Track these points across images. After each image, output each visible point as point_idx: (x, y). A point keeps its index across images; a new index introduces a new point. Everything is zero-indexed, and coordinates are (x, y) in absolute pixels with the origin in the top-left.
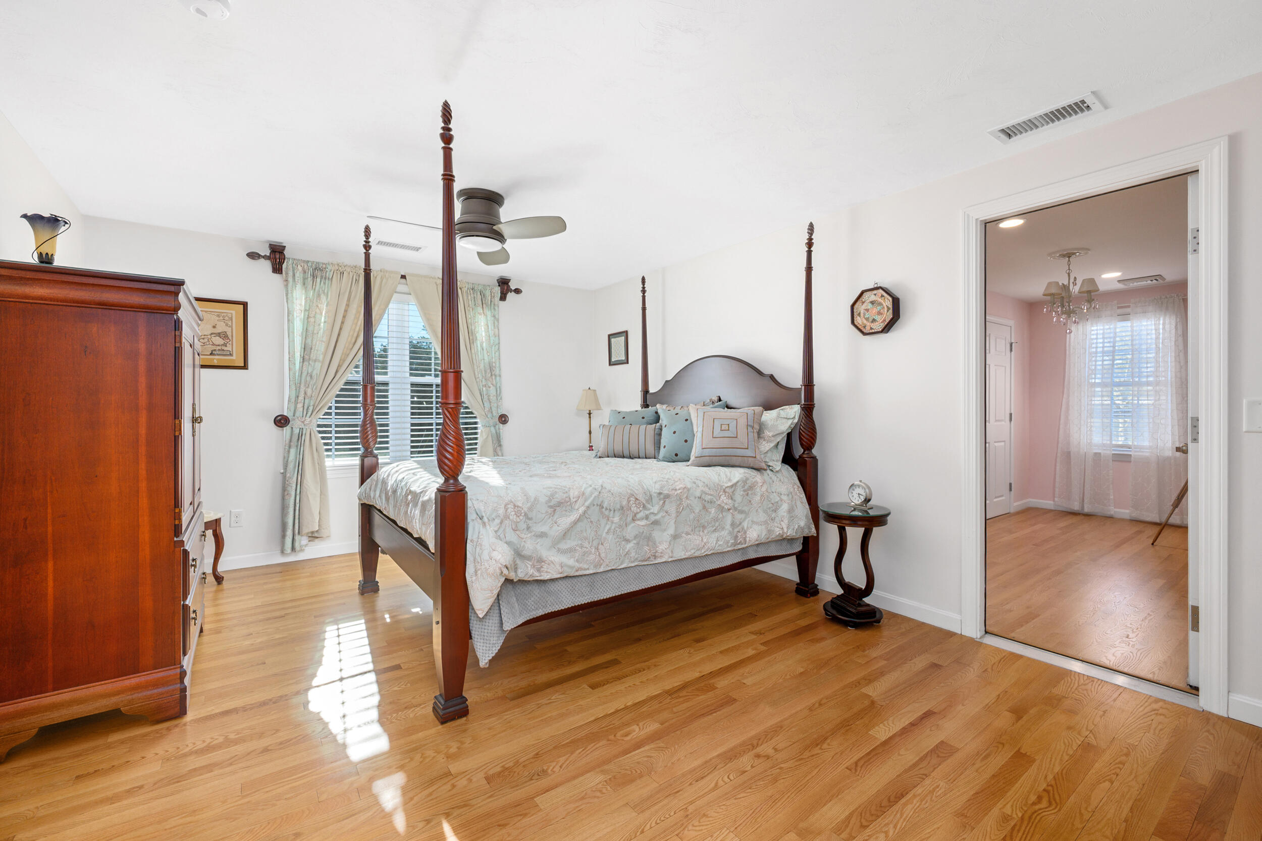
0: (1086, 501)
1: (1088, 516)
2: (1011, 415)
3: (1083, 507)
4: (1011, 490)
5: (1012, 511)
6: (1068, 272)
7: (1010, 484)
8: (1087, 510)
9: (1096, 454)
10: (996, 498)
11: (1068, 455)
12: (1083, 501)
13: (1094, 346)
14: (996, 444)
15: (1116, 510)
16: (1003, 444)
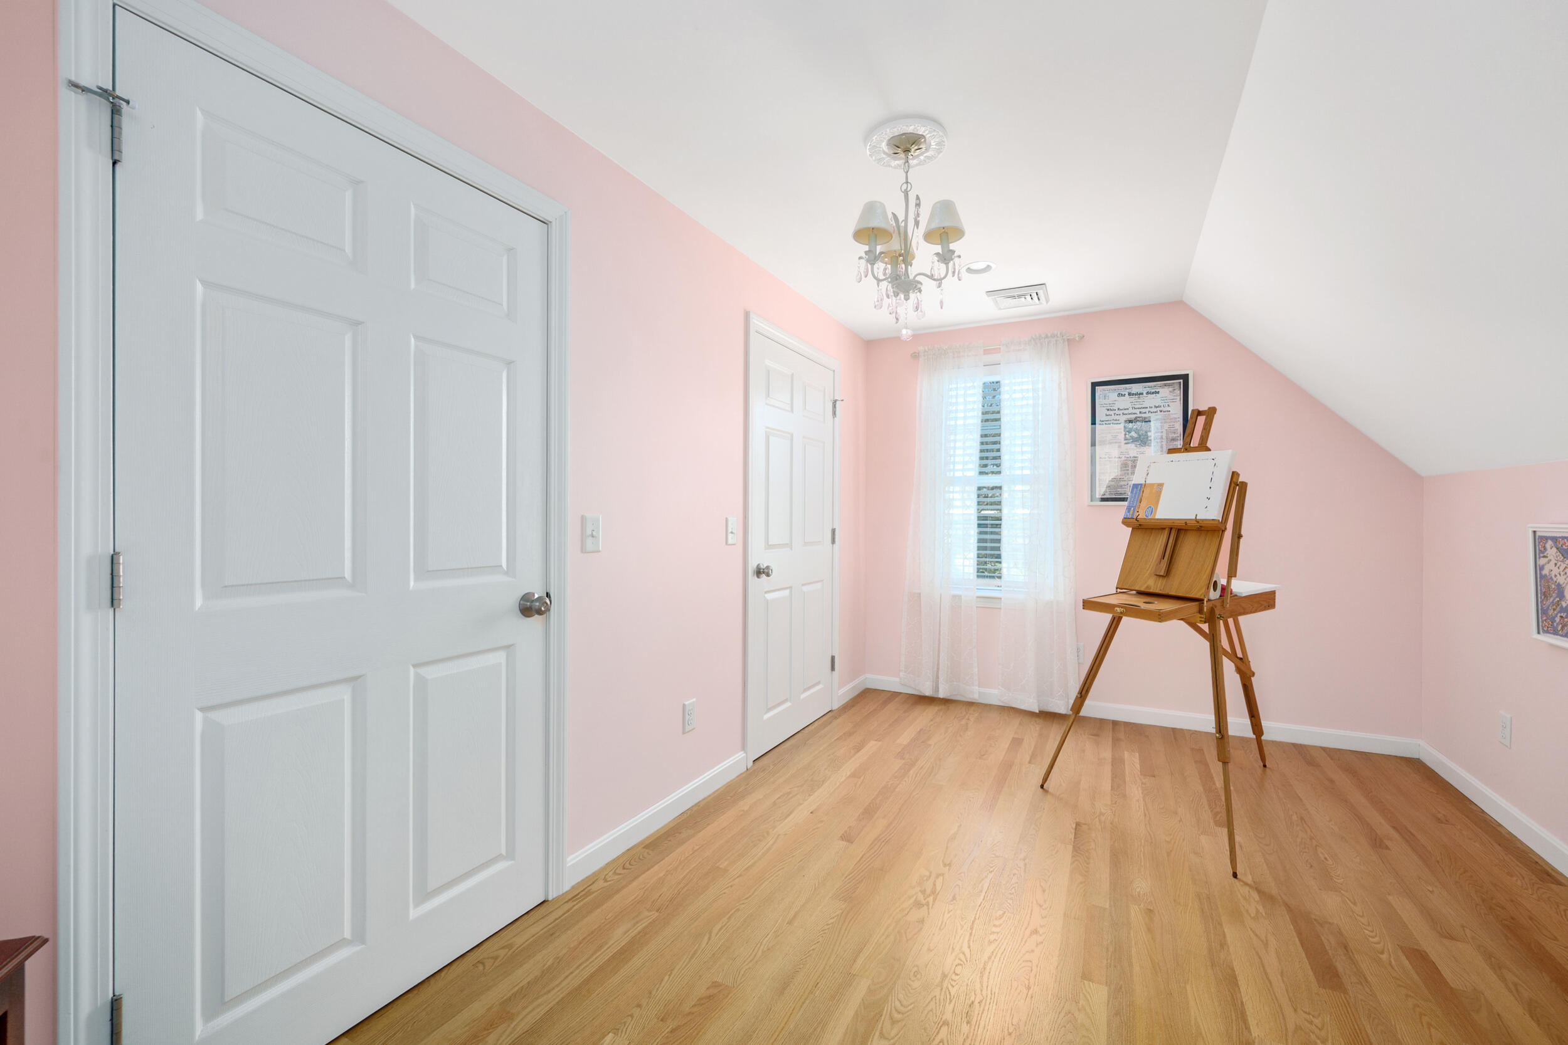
0: (941, 680)
1: (946, 702)
2: (834, 531)
3: (937, 689)
4: (833, 668)
5: (836, 706)
6: (904, 187)
7: (833, 658)
8: (941, 695)
9: (954, 596)
10: (805, 690)
11: (917, 597)
12: (938, 677)
13: (953, 415)
14: (805, 589)
15: (982, 690)
16: (819, 586)
